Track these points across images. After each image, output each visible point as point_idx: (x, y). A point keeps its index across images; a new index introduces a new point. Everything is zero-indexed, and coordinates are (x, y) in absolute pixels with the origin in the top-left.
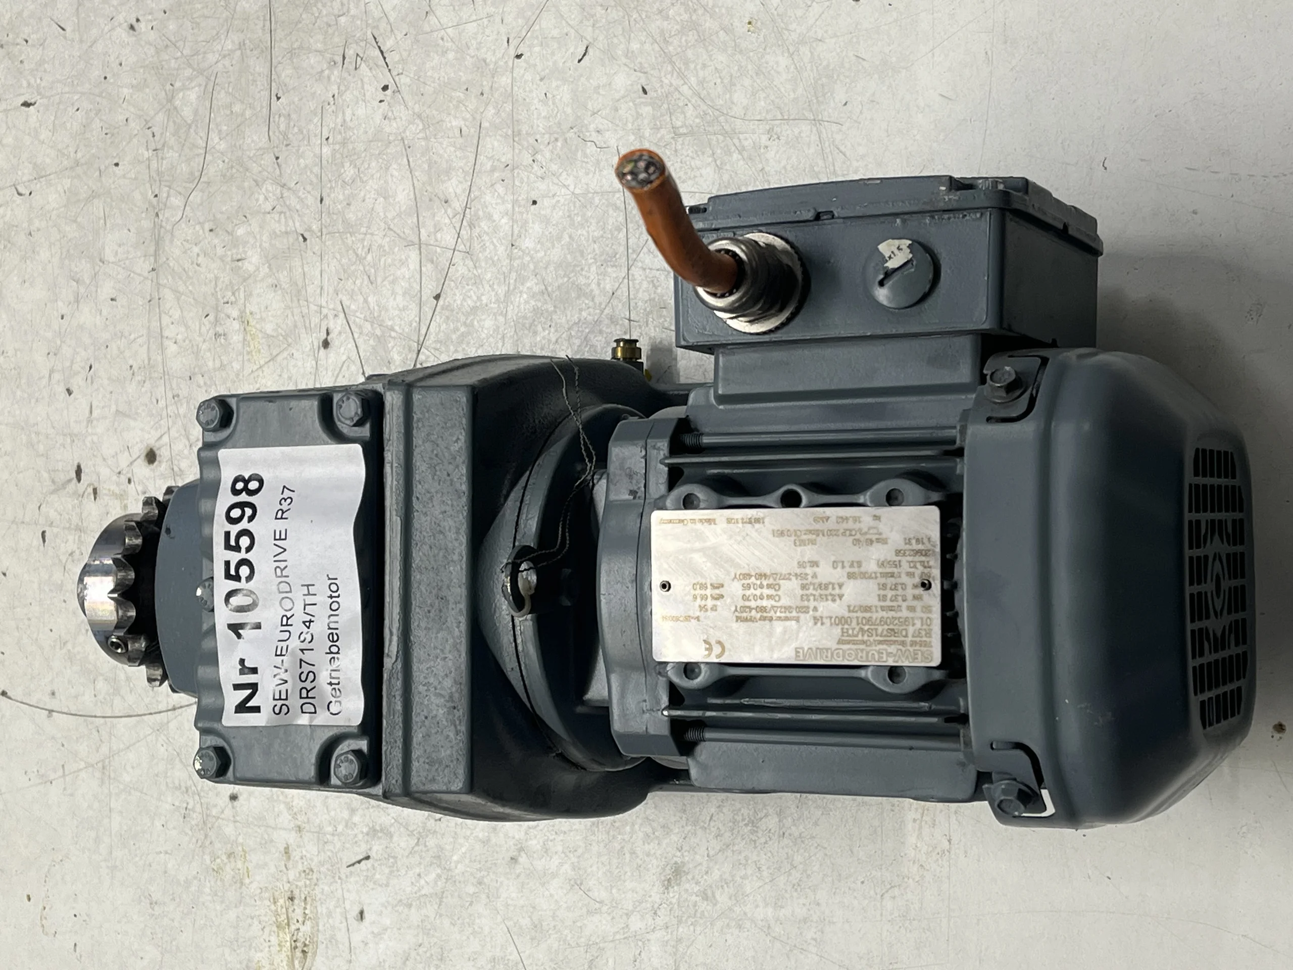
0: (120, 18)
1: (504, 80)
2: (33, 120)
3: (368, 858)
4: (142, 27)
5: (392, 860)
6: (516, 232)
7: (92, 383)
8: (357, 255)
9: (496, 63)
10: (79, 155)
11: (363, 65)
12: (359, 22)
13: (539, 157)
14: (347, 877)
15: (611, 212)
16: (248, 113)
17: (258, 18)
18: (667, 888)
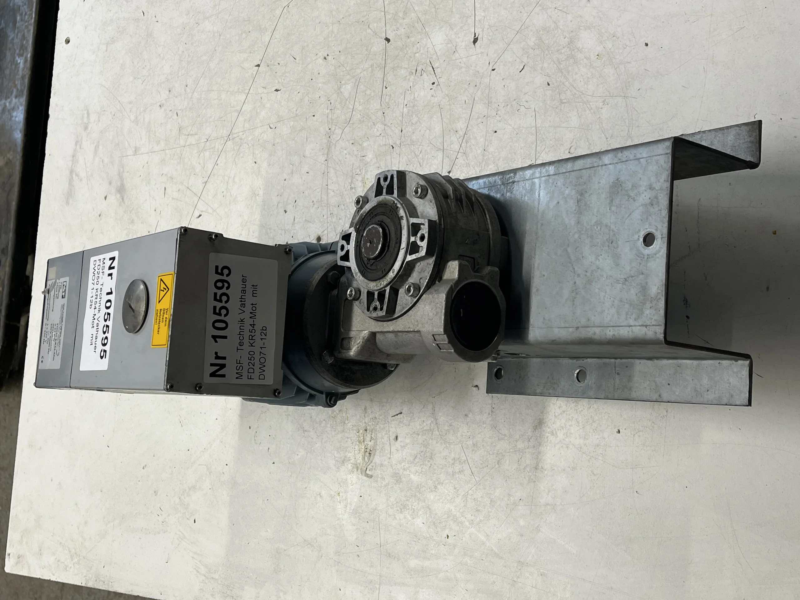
0: (320, 54)
1: (487, 80)
2: (279, 97)
3: (401, 413)
4: (329, 58)
5: (411, 414)
6: (486, 144)
7: (296, 208)
8: (415, 154)
9: (483, 73)
10: (298, 112)
11: (424, 74)
12: (424, 56)
13: (499, 112)
14: (391, 421)
15: (530, 136)
16: (372, 94)
17: (380, 54)
18: (535, 430)
